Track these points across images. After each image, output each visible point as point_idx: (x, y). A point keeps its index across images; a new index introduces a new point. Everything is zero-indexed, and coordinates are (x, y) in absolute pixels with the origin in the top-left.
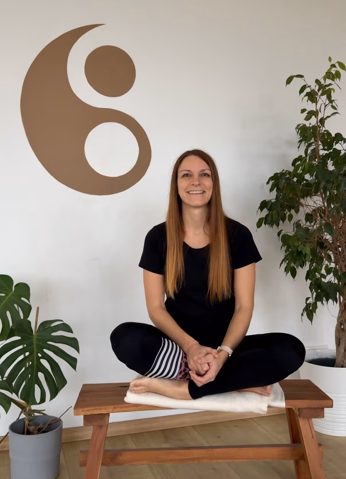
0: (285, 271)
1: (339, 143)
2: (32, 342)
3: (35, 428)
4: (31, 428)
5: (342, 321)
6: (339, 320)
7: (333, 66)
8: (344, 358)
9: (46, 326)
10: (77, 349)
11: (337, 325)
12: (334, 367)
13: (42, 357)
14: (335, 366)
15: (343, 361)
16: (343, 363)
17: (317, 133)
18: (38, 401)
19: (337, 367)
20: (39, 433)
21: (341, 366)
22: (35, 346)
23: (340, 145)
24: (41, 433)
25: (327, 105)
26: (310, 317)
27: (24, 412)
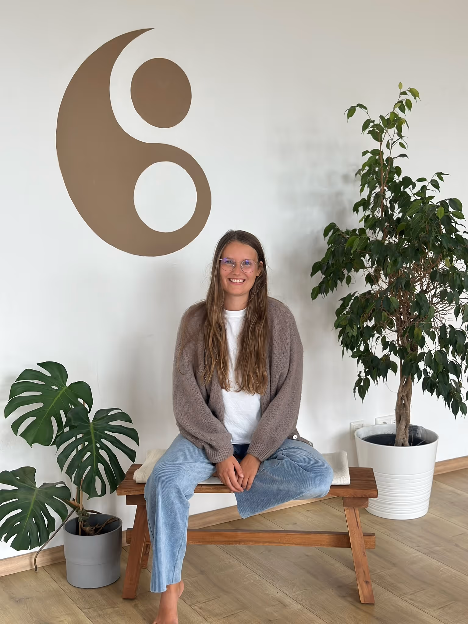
0: (341, 344)
1: (408, 188)
2: (89, 431)
3: (91, 529)
4: (87, 529)
5: (403, 396)
6: (400, 396)
7: (404, 93)
8: (405, 435)
9: (102, 415)
10: (137, 440)
11: (398, 401)
12: (393, 445)
13: (101, 448)
14: (395, 445)
15: (404, 439)
16: (404, 440)
17: (381, 179)
18: (99, 494)
19: (396, 446)
20: (96, 533)
21: (401, 444)
22: (93, 435)
23: (409, 189)
24: (98, 534)
25: (394, 142)
26: (362, 395)
27: (77, 511)
